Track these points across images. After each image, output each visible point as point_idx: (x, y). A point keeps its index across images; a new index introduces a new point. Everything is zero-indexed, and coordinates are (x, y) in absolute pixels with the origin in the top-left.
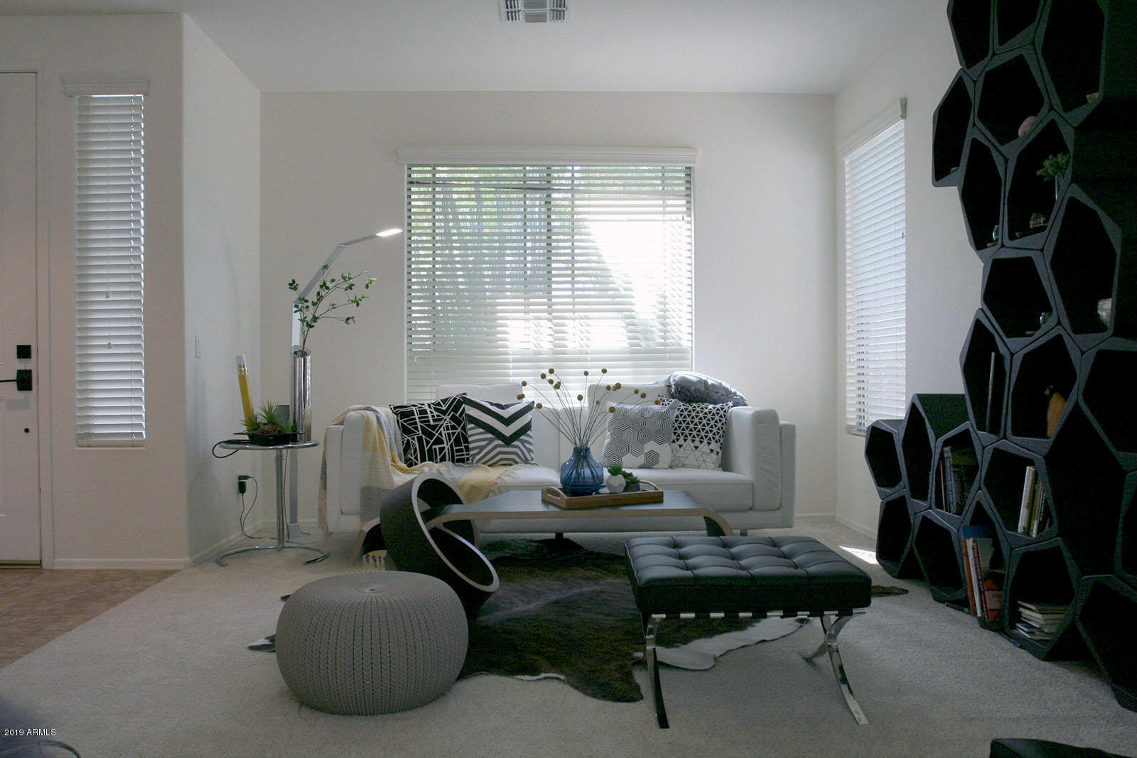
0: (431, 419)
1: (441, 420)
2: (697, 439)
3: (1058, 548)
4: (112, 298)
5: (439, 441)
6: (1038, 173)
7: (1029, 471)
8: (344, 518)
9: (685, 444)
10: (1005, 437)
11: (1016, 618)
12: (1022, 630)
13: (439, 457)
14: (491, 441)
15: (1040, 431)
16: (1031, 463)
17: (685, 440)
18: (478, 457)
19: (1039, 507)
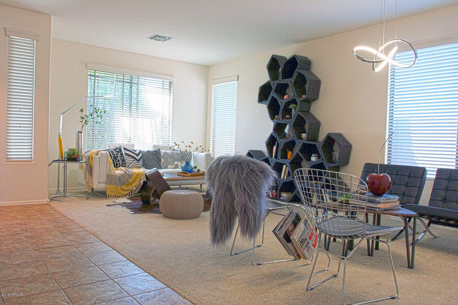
0: (115, 154)
1: (118, 154)
2: (182, 160)
3: (292, 180)
4: (21, 110)
5: (119, 161)
6: (289, 107)
7: (284, 166)
8: (99, 184)
9: (183, 162)
10: (278, 159)
11: (280, 196)
12: (282, 198)
13: (119, 166)
14: (134, 161)
15: (286, 158)
16: (285, 164)
17: (183, 161)
18: (131, 166)
19: (287, 172)
